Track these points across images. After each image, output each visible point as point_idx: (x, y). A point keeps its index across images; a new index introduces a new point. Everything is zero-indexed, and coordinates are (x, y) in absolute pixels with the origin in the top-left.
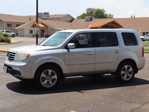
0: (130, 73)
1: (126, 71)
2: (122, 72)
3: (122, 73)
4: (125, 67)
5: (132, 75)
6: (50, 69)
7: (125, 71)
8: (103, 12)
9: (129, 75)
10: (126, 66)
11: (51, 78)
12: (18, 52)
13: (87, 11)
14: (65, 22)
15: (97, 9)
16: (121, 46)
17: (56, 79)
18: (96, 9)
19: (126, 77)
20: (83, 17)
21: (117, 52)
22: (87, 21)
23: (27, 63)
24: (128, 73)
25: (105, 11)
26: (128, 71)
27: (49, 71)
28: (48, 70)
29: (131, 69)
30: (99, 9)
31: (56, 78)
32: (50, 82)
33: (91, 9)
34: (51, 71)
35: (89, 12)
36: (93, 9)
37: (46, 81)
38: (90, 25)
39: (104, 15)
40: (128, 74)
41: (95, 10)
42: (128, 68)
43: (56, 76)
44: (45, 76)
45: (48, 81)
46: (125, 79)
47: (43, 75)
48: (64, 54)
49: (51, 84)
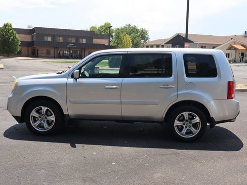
0: (194, 126)
1: (187, 121)
6: (44, 106)
11: (47, 118)
17: (53, 121)
21: (166, 87)
26: (191, 123)
27: (43, 108)
29: (197, 118)
34: (46, 108)
37: (38, 123)
40: (190, 127)
43: (53, 116)
44: (36, 115)
45: (42, 122)
46: (182, 134)
47: (34, 113)
48: (67, 85)
49: (45, 127)
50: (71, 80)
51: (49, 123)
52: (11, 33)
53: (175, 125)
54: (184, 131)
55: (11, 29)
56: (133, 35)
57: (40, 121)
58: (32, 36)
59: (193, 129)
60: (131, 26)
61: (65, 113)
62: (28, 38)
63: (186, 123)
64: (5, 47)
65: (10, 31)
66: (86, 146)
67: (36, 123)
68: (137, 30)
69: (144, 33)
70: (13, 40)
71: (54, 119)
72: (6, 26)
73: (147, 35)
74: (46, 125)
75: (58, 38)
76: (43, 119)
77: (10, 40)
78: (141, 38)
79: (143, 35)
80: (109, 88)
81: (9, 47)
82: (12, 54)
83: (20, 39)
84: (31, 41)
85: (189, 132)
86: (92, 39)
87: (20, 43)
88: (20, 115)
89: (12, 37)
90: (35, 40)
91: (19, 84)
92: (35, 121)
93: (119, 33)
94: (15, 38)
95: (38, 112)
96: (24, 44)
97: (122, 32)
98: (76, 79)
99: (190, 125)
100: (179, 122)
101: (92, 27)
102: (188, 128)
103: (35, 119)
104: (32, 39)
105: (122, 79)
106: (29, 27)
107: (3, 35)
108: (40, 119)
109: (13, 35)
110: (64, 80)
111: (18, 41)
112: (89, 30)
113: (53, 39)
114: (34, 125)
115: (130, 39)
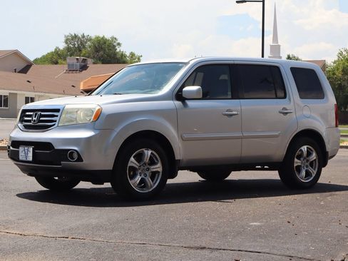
0: (311, 164)
1: (305, 159)
2: (297, 162)
3: (295, 165)
4: (301, 150)
5: (316, 169)
6: (148, 148)
7: (302, 159)
8: (114, 46)
9: (310, 169)
10: (304, 148)
11: (149, 169)
12: (67, 107)
13: (66, 43)
14: (10, 71)
15: (97, 38)
16: (292, 100)
17: (159, 172)
18: (93, 37)
19: (303, 173)
20: (55, 58)
21: (285, 112)
22: (71, 70)
23: (97, 132)
24: (308, 164)
25: (119, 44)
26: (308, 161)
28: (144, 149)
29: (314, 156)
30: (101, 36)
31: (160, 170)
32: (147, 180)
33: (79, 38)
34: (150, 152)
35: (74, 45)
36: (83, 36)
37: (138, 179)
38: (82, 83)
39: (118, 56)
41: (90, 40)
42: (309, 154)
43: (159, 165)
46: (302, 178)
48: (177, 111)
57: (140, 175)
61: (177, 156)
63: (303, 161)
108: (139, 171)
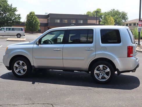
1: (102, 70)
6: (21, 60)
10: (101, 66)
27: (20, 62)
29: (108, 69)
34: (22, 62)
40: (104, 74)
43: (26, 66)
44: (17, 66)
45: (20, 70)
46: (99, 79)
47: (16, 65)
48: (33, 48)
49: (22, 73)
50: (35, 46)
51: (24, 70)
52: (34, 18)
53: (95, 73)
54: (100, 77)
55: (34, 16)
56: (116, 16)
57: (19, 69)
58: (48, 20)
59: (106, 76)
60: (115, 10)
61: (32, 64)
62: (45, 21)
63: (101, 72)
64: (30, 27)
65: (33, 17)
66: (40, 83)
67: (17, 70)
68: (119, 13)
69: (124, 15)
70: (35, 22)
71: (26, 68)
72: (31, 13)
73: (126, 16)
74: (22, 71)
75: (64, 20)
76: (21, 68)
77: (34, 23)
78: (122, 18)
79: (124, 16)
80: (56, 50)
81: (32, 27)
82: (35, 32)
83: (39, 22)
84: (47, 23)
85: (103, 78)
86: (87, 20)
87: (39, 24)
88: (9, 66)
89: (35, 21)
90: (49, 22)
91: (9, 48)
92: (17, 69)
93: (106, 15)
94: (36, 21)
95: (18, 64)
96: (42, 25)
97: (108, 15)
98: (38, 45)
99: (104, 73)
100: (97, 71)
101: (88, 12)
102: (103, 75)
103: (17, 68)
104: (48, 22)
105: (63, 45)
106: (46, 13)
107: (29, 20)
108: (19, 68)
109: (35, 19)
110: (31, 46)
111: (38, 23)
112: (86, 14)
113: (61, 21)
114: (16, 71)
115: (113, 19)
